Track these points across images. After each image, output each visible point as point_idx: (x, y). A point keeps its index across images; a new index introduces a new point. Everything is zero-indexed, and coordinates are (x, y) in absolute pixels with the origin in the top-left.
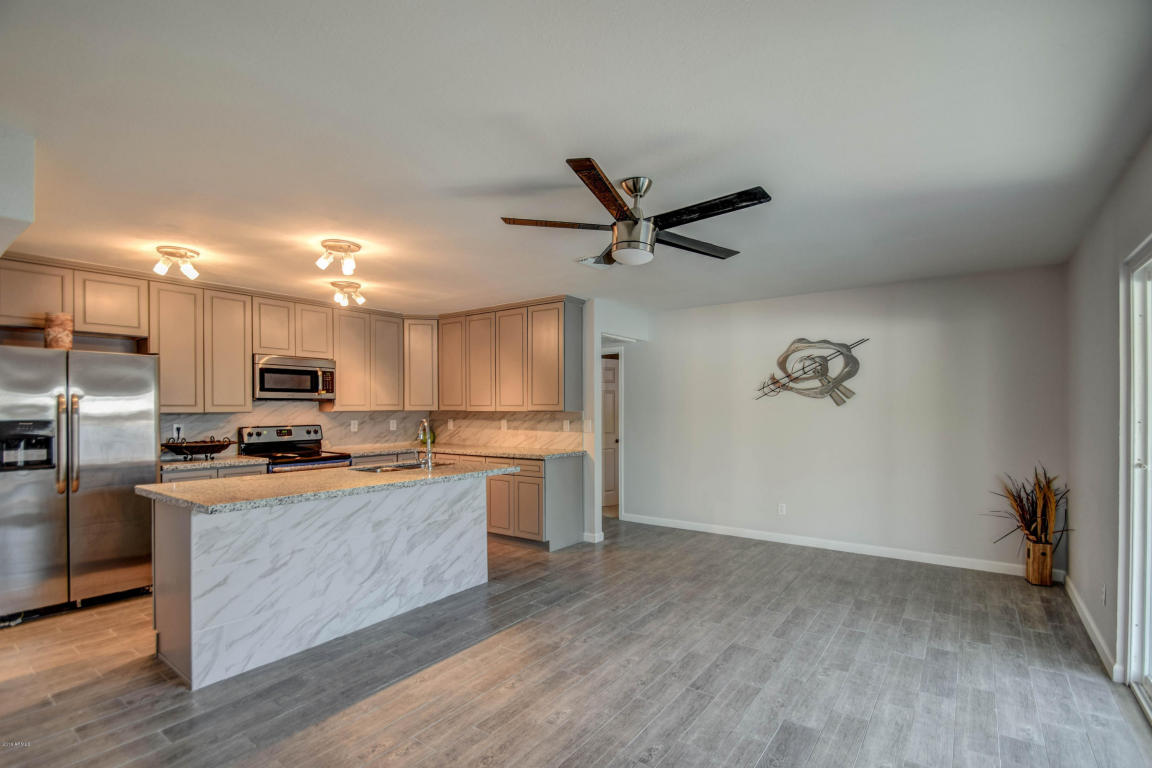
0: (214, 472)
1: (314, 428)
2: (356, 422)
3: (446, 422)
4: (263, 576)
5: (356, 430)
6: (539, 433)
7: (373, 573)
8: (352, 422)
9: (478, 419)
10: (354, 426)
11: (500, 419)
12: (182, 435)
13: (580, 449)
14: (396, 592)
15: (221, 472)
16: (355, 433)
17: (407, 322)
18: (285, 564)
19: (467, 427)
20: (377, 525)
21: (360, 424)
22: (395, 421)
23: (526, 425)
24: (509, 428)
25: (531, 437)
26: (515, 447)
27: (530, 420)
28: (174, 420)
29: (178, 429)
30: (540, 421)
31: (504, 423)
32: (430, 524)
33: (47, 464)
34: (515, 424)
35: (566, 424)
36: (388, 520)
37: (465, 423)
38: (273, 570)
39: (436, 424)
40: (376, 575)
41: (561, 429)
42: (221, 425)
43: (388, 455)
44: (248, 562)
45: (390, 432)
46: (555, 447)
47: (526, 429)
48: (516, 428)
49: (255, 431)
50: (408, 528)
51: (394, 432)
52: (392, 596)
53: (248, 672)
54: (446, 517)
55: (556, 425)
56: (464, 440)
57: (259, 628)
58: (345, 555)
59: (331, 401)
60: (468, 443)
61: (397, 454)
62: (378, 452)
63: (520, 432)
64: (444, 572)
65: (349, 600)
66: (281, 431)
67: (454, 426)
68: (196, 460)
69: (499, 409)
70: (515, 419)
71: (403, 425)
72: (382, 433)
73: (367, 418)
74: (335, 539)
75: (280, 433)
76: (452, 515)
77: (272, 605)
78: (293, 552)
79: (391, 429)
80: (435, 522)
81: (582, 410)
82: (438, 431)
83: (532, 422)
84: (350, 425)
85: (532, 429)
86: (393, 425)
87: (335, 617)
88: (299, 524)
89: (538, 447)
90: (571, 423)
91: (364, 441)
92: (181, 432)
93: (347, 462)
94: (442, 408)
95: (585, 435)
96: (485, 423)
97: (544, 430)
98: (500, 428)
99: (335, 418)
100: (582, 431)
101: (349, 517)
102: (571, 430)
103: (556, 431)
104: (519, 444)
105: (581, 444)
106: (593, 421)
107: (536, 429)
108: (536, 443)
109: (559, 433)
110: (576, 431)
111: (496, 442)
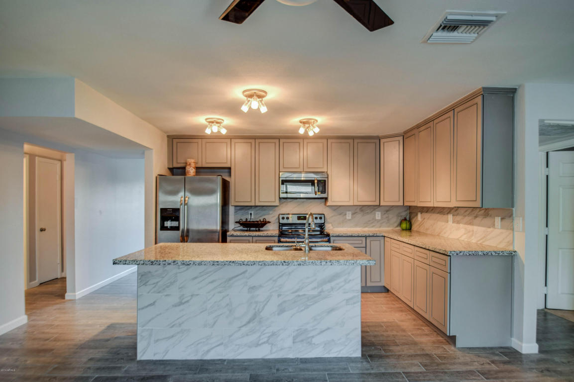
0: (250, 239)
1: (320, 216)
2: (350, 213)
3: (417, 215)
4: (175, 306)
5: (350, 218)
6: (475, 228)
7: (249, 322)
8: (348, 213)
9: (434, 213)
10: (349, 216)
11: (448, 213)
12: (252, 217)
13: (511, 248)
14: (267, 342)
15: (255, 239)
16: (350, 220)
17: (382, 141)
18: (187, 302)
19: (429, 218)
20: (252, 289)
21: (353, 214)
22: (380, 213)
24: (453, 222)
25: (469, 231)
28: (249, 209)
29: (251, 214)
30: (476, 217)
31: (450, 217)
32: (299, 296)
33: (177, 228)
34: (458, 218)
35: (498, 220)
36: (261, 286)
37: (426, 215)
38: (181, 304)
39: (413, 215)
40: (251, 325)
41: (493, 226)
42: (271, 212)
43: (358, 236)
44: (167, 295)
45: (376, 220)
46: (487, 243)
47: (466, 224)
48: (458, 222)
49: (285, 216)
50: (279, 296)
51: (378, 221)
52: (264, 343)
53: (167, 361)
54: (315, 292)
55: (488, 221)
56: (427, 229)
57: (173, 336)
58: (228, 305)
59: (326, 199)
61: (366, 237)
62: (350, 234)
63: (461, 225)
64: (313, 337)
65: (230, 336)
66: (300, 217)
67: (421, 217)
68: (250, 231)
69: (436, 205)
70: (459, 214)
71: (386, 215)
72: (369, 221)
73: (358, 210)
74: (220, 292)
75: (299, 218)
76: (322, 291)
77: (180, 325)
78: (192, 296)
79: (377, 218)
80: (304, 295)
81: (513, 206)
82: (413, 221)
83: (470, 218)
84: (346, 214)
85: (471, 224)
86: (378, 215)
87: (219, 345)
88: (196, 278)
90: (502, 219)
91: (356, 226)
92: (252, 215)
93: (326, 239)
94: (406, 204)
95: (515, 233)
97: (479, 226)
98: (447, 222)
99: (335, 210)
100: (513, 229)
101: (230, 279)
102: (502, 227)
103: (490, 228)
104: (460, 237)
105: (512, 243)
106: (523, 220)
107: (473, 225)
108: (473, 238)
109: (491, 229)
110: (507, 229)
111: (445, 233)
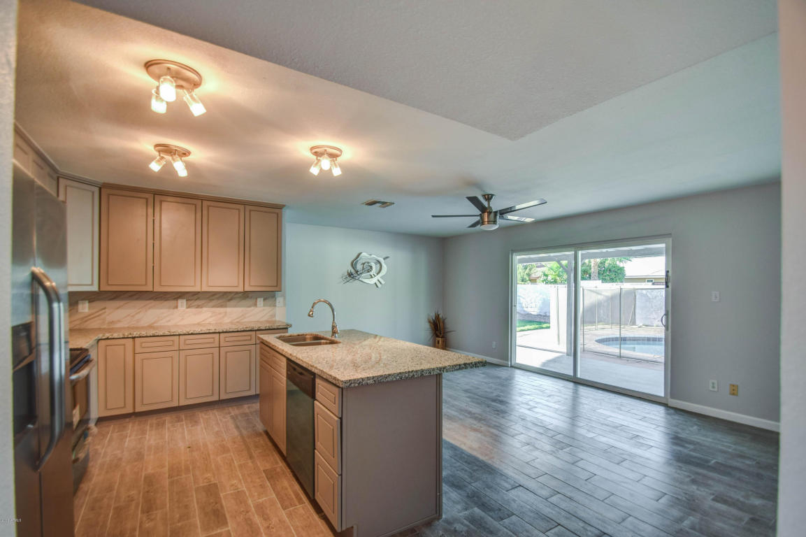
6: (228, 310)
9: (137, 299)
11: (177, 299)
13: (273, 320)
23: (214, 302)
24: (189, 307)
25: (220, 314)
26: (199, 324)
27: (218, 299)
31: (182, 303)
34: (198, 303)
35: (260, 301)
41: (255, 305)
46: (245, 320)
47: (213, 307)
48: (199, 306)
55: (249, 302)
56: (112, 322)
60: (118, 325)
63: (205, 309)
67: (90, 308)
70: (198, 299)
85: (222, 306)
89: (229, 321)
90: (264, 300)
95: (277, 308)
96: (153, 303)
97: (235, 306)
98: (177, 307)
100: (275, 306)
102: (265, 305)
103: (249, 307)
104: (204, 321)
105: (274, 316)
106: (285, 299)
107: (226, 307)
108: (226, 318)
109: (252, 308)
110: (270, 306)
111: (169, 321)
